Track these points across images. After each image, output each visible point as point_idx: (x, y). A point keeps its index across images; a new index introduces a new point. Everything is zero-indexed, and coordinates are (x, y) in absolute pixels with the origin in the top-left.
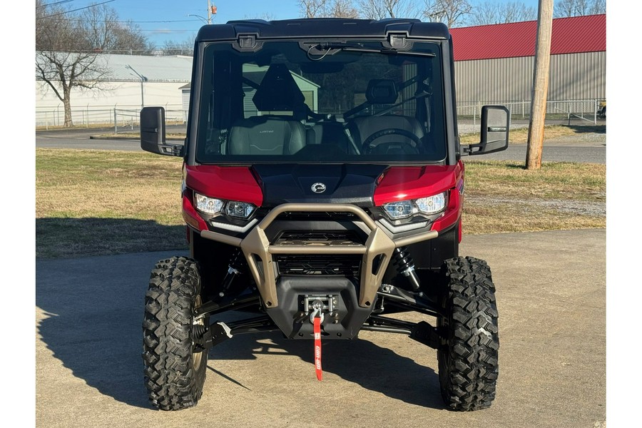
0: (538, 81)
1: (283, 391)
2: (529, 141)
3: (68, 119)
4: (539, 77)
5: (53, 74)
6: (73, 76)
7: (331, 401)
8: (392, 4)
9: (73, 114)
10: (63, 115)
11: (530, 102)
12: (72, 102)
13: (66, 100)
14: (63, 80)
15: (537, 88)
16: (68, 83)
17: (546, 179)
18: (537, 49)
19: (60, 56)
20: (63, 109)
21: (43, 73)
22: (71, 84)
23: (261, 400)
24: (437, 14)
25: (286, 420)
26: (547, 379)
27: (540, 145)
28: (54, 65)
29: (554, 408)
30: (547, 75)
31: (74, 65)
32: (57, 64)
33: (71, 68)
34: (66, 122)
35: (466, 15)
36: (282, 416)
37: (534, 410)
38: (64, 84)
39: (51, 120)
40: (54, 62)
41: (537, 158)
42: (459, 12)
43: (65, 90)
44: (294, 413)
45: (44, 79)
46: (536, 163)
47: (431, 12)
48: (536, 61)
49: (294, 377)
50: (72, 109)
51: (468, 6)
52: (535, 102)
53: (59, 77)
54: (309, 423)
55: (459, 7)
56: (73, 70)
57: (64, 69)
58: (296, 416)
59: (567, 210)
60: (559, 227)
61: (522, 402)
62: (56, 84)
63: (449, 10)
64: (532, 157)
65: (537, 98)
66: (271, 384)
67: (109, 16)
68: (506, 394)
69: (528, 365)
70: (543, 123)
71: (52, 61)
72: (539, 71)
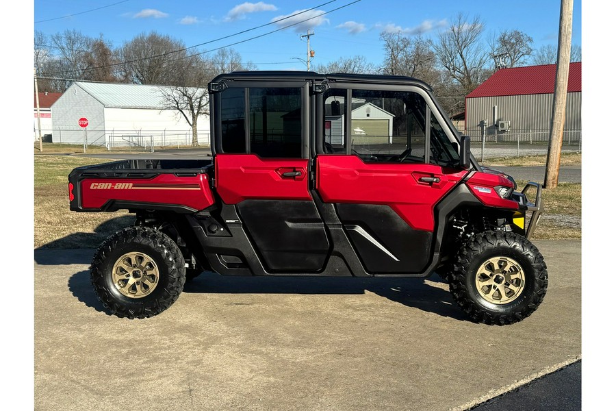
0: (556, 115)
1: (261, 353)
2: (547, 165)
3: (195, 141)
4: (557, 111)
5: (185, 105)
6: (200, 107)
7: (293, 362)
8: (463, 47)
9: (199, 136)
10: (191, 137)
11: (549, 132)
12: (198, 127)
13: (194, 125)
14: (192, 109)
15: (555, 121)
16: (196, 112)
17: (557, 197)
18: (555, 88)
19: (190, 91)
20: (191, 132)
21: (177, 104)
22: (198, 113)
23: (241, 359)
24: (500, 56)
25: (253, 374)
26: (470, 356)
27: (557, 168)
28: (185, 98)
29: (464, 377)
30: (564, 110)
31: (201, 98)
32: (187, 97)
33: (198, 100)
34: (193, 143)
35: (526, 56)
36: (251, 371)
37: (447, 377)
38: (193, 112)
39: (184, 141)
40: (186, 95)
41: (554, 179)
42: (521, 54)
43: (193, 117)
44: (262, 369)
45: (178, 109)
46: (553, 183)
47: (496, 53)
48: (555, 98)
49: (274, 344)
50: (198, 132)
51: (529, 48)
52: (553, 132)
53: (189, 108)
54: (269, 377)
55: (521, 50)
56: (200, 102)
57: (193, 101)
58: (262, 371)
59: (562, 224)
60: (549, 237)
61: (441, 371)
62: (187, 113)
63: (512, 52)
64: (550, 178)
65: (555, 129)
66: (255, 348)
67: (234, 59)
68: (431, 365)
69: (461, 344)
70: (559, 149)
71: (184, 95)
72: (557, 107)
